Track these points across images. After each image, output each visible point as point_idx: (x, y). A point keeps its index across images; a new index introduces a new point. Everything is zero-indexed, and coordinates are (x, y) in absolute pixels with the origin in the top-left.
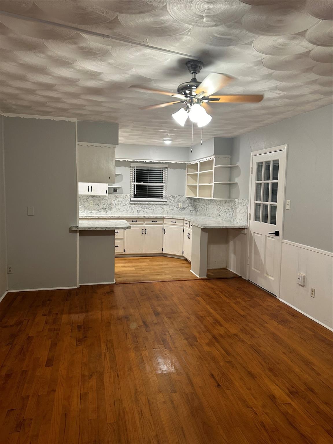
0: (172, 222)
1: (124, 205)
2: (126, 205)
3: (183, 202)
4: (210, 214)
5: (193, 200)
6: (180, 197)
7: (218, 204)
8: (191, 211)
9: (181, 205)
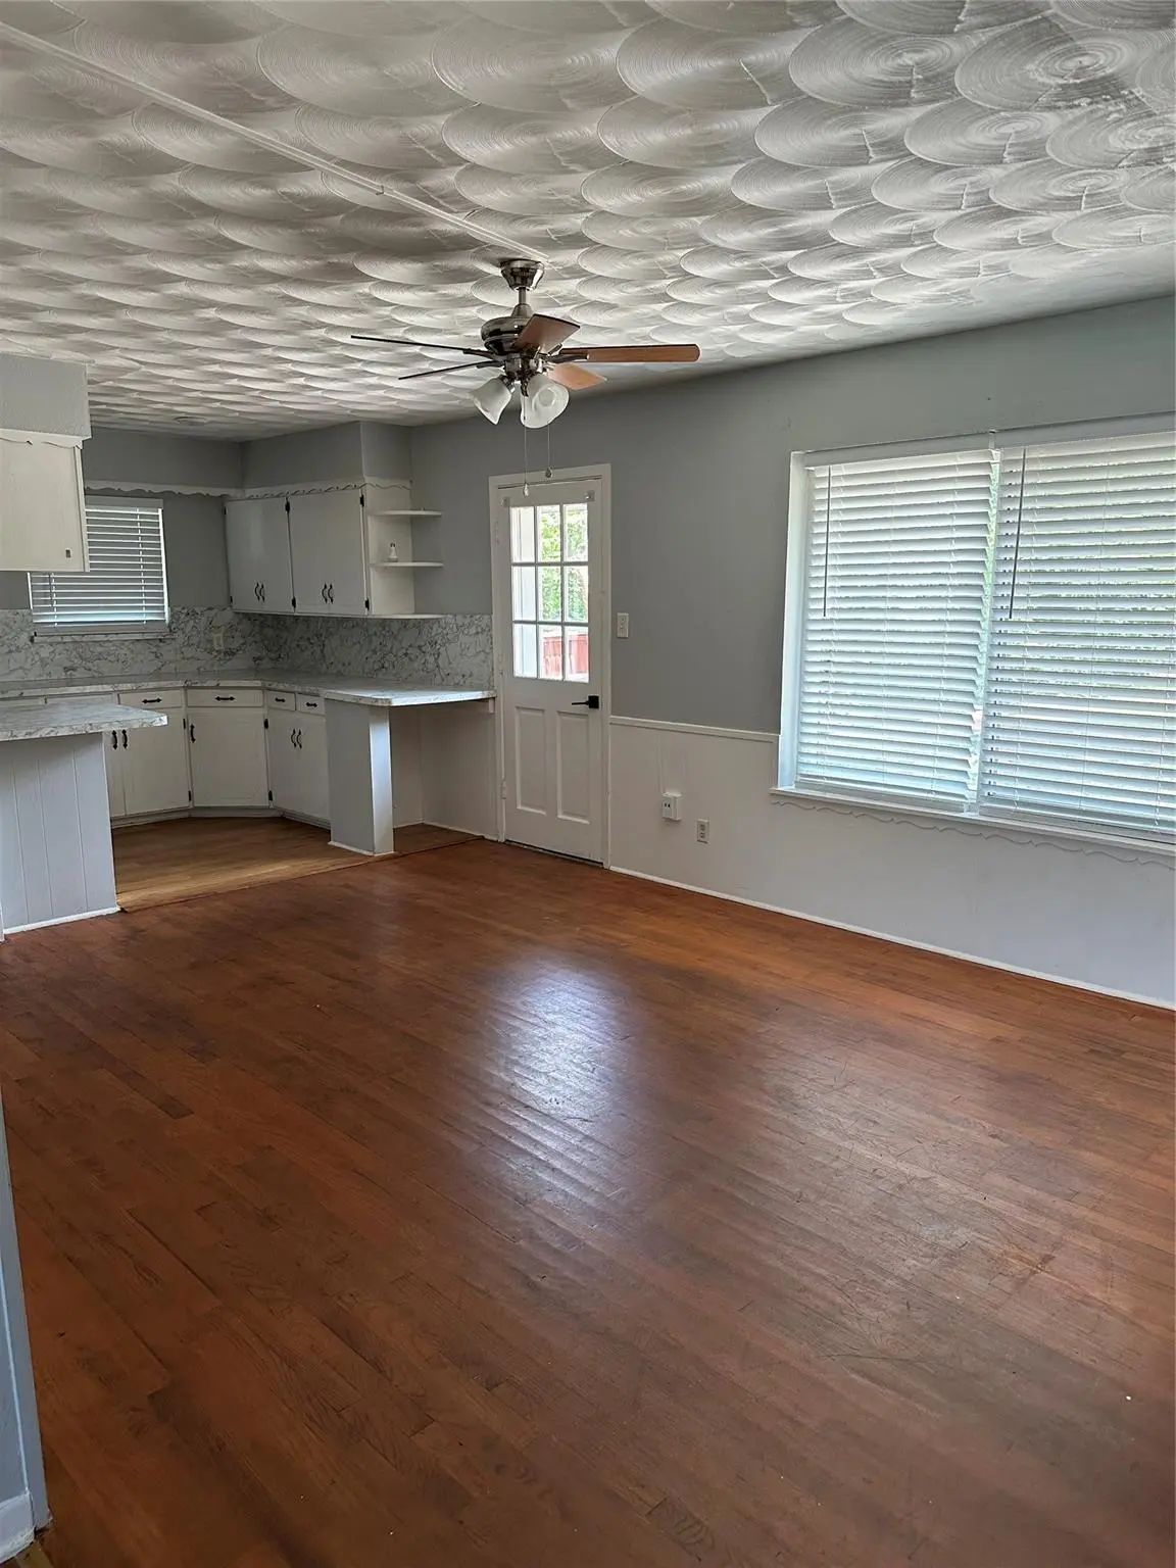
0: (218, 699)
1: (10, 652)
2: (18, 649)
3: (226, 631)
4: (340, 666)
5: (258, 622)
6: (215, 611)
7: (371, 632)
8: (255, 659)
9: (221, 642)
